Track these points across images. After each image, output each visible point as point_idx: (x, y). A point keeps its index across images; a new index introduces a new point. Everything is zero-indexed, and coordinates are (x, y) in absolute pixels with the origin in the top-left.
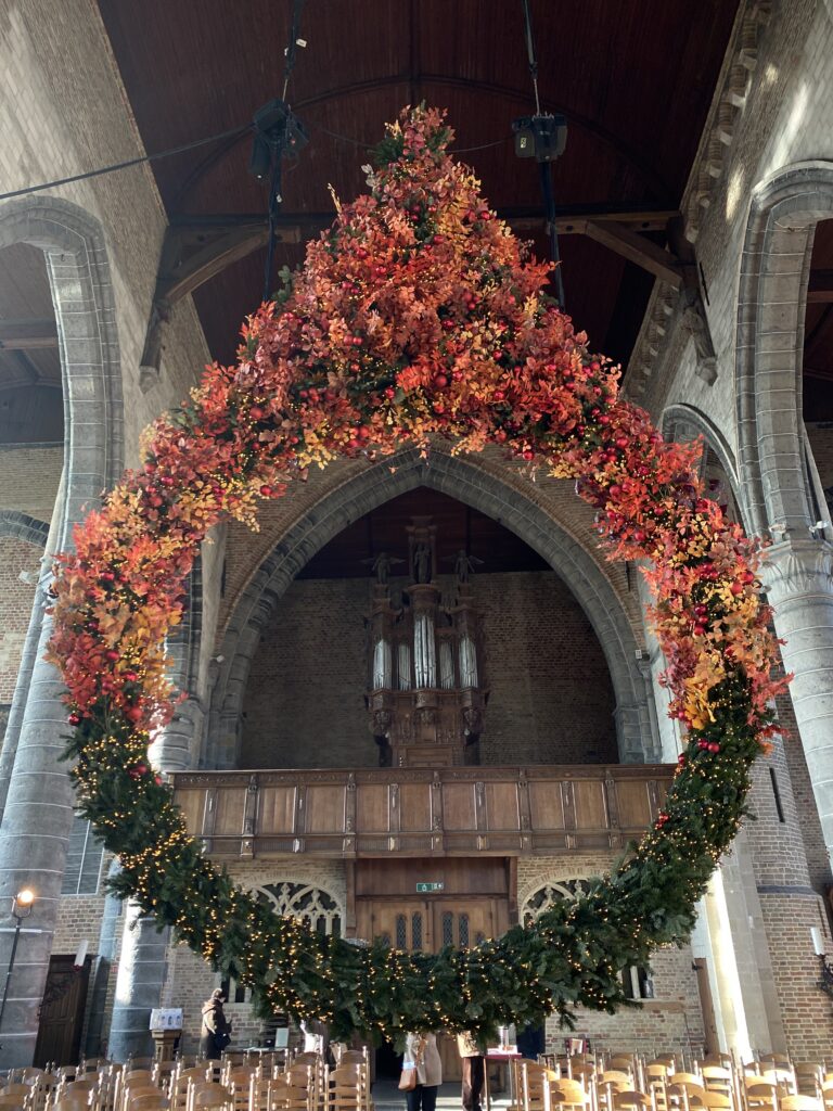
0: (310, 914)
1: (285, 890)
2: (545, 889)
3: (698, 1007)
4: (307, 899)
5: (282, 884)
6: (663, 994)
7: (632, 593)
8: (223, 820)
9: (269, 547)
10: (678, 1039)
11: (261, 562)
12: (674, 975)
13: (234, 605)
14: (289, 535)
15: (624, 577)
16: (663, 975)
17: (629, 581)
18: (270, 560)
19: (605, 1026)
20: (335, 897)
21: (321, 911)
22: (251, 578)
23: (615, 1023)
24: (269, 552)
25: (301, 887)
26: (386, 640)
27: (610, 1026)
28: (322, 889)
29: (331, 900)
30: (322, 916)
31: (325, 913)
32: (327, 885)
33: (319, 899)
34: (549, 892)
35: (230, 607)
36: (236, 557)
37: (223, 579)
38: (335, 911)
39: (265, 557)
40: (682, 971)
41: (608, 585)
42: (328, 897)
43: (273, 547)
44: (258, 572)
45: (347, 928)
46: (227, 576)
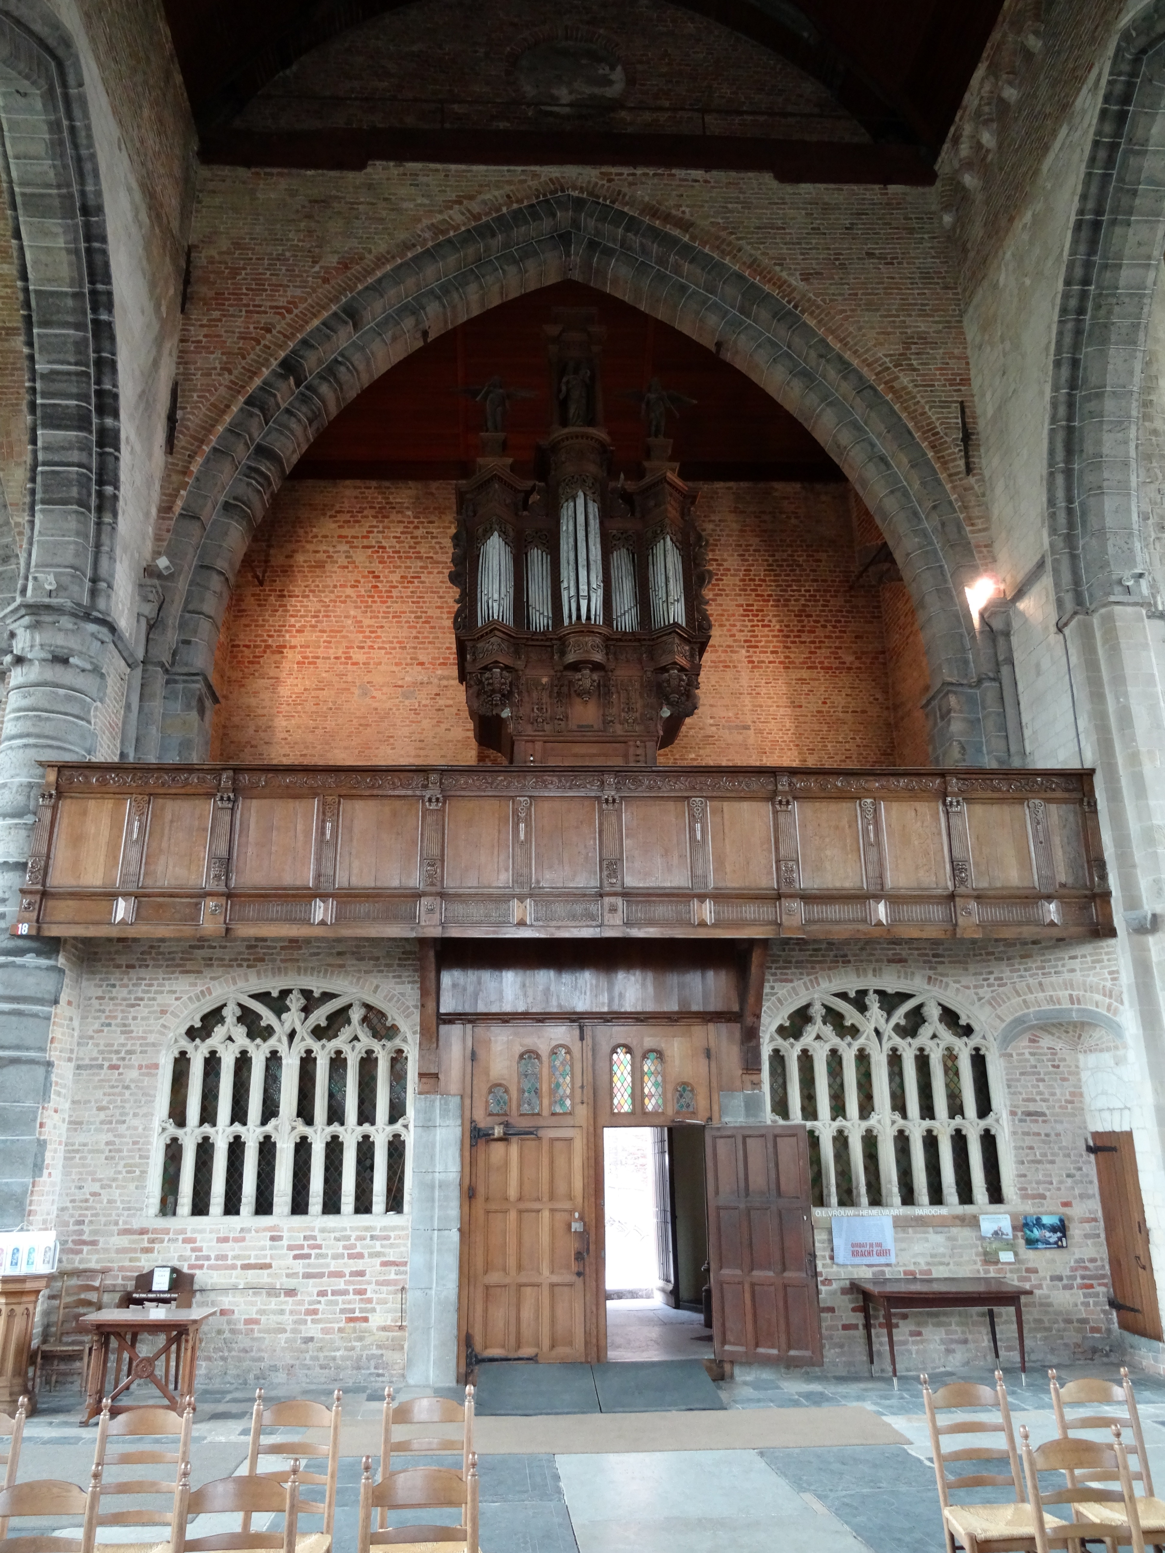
0: (346, 1049)
1: (295, 1002)
2: (808, 1006)
3: (1095, 1220)
4: (341, 1020)
5: (289, 991)
6: (1034, 1197)
7: (972, 480)
8: (162, 860)
9: (266, 363)
10: (1060, 1278)
11: (250, 390)
12: (1052, 1162)
13: (194, 468)
14: (305, 342)
15: (955, 451)
16: (1033, 1162)
17: (967, 456)
18: (266, 388)
19: (923, 1254)
20: (395, 1016)
21: (366, 1041)
22: (228, 419)
23: (942, 1250)
24: (266, 372)
25: (328, 996)
26: (504, 534)
27: (932, 1256)
28: (371, 1000)
29: (389, 1023)
30: (370, 1052)
31: (376, 1045)
32: (380, 994)
33: (365, 1019)
34: (817, 1011)
35: (185, 472)
36: (199, 380)
37: (171, 419)
38: (397, 1042)
39: (257, 382)
40: (1069, 1156)
41: (928, 462)
42: (382, 1015)
43: (274, 363)
44: (241, 410)
45: (421, 1075)
46: (179, 414)
